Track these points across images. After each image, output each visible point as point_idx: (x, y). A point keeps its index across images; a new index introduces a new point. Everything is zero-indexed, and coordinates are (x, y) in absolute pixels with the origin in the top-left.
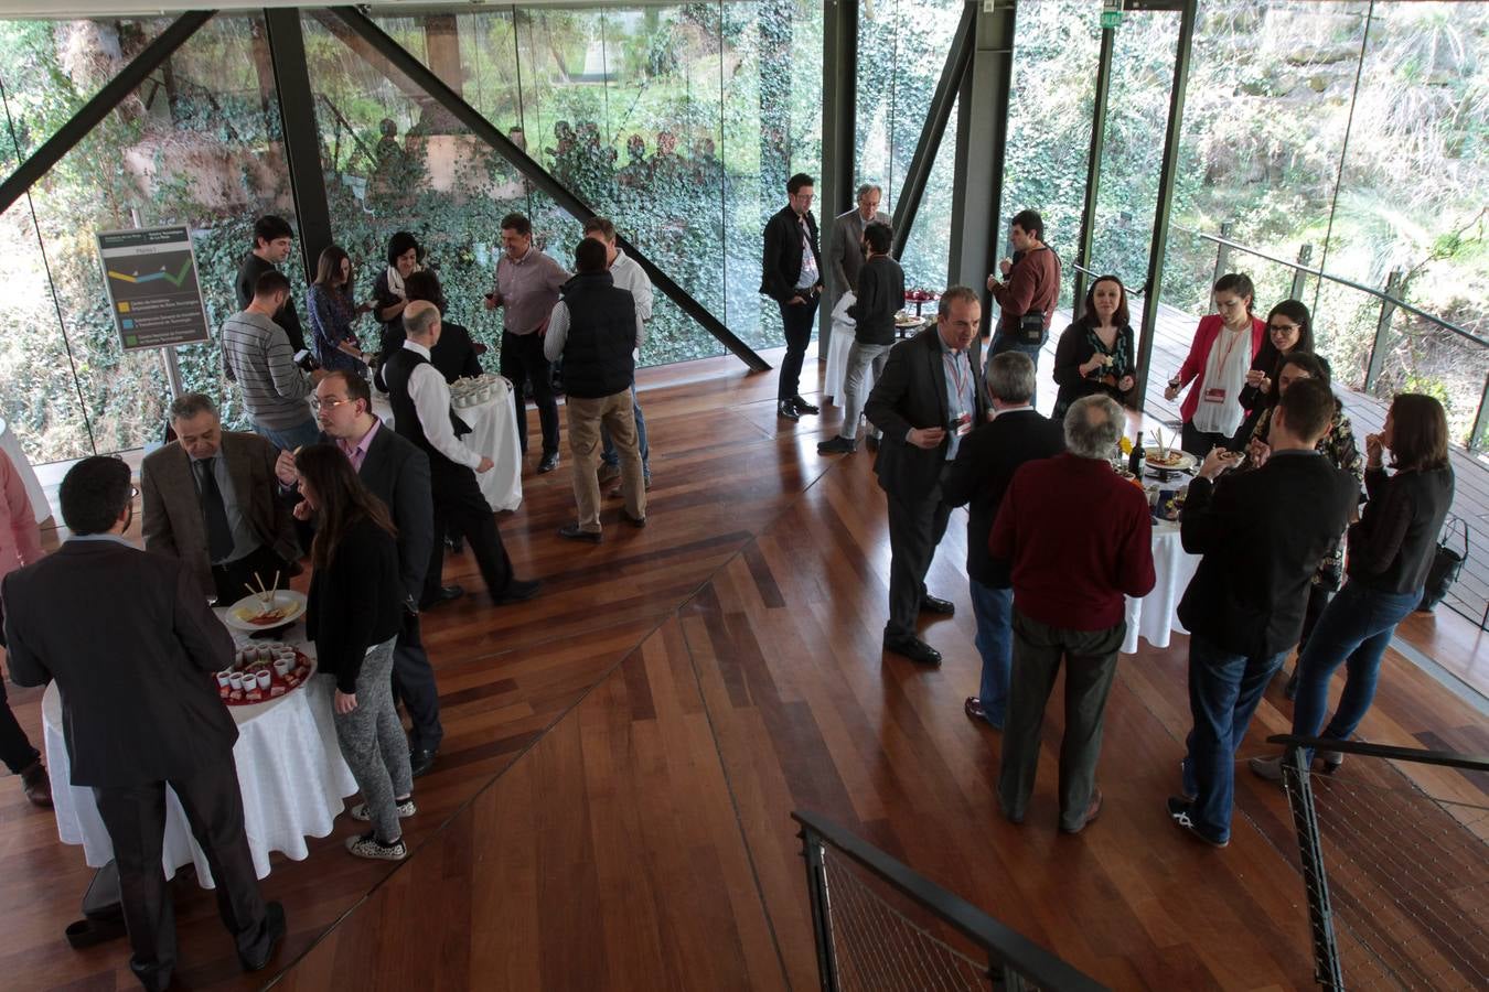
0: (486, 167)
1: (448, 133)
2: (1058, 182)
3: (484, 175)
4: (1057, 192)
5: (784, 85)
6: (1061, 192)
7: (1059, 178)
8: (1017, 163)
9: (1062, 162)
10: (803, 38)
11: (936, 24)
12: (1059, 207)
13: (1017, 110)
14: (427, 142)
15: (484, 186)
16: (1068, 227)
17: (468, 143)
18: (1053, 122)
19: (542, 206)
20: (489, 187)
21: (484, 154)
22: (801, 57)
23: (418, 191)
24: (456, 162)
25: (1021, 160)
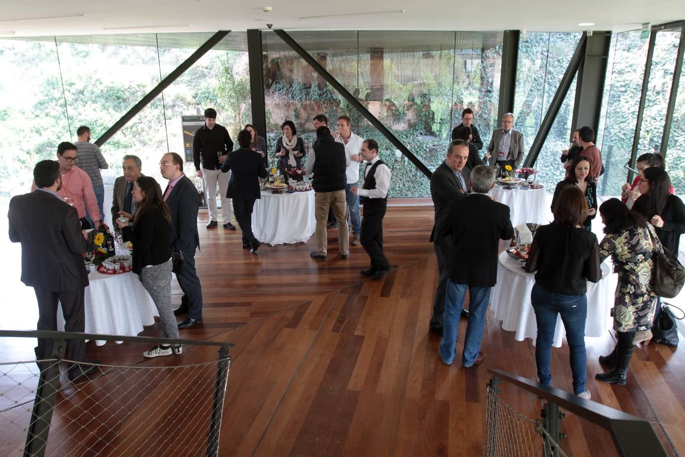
0: (392, 116)
1: (379, 101)
2: (676, 139)
3: (391, 119)
4: (675, 144)
5: (538, 86)
6: (678, 144)
7: (678, 136)
8: (655, 128)
9: (681, 129)
10: (553, 65)
11: (622, 59)
12: (675, 151)
13: (660, 102)
14: (369, 104)
15: (390, 124)
16: (679, 162)
17: (386, 105)
18: (679, 107)
19: (413, 134)
20: (392, 124)
21: (392, 110)
22: (550, 74)
23: (362, 124)
24: (380, 113)
25: (657, 127)
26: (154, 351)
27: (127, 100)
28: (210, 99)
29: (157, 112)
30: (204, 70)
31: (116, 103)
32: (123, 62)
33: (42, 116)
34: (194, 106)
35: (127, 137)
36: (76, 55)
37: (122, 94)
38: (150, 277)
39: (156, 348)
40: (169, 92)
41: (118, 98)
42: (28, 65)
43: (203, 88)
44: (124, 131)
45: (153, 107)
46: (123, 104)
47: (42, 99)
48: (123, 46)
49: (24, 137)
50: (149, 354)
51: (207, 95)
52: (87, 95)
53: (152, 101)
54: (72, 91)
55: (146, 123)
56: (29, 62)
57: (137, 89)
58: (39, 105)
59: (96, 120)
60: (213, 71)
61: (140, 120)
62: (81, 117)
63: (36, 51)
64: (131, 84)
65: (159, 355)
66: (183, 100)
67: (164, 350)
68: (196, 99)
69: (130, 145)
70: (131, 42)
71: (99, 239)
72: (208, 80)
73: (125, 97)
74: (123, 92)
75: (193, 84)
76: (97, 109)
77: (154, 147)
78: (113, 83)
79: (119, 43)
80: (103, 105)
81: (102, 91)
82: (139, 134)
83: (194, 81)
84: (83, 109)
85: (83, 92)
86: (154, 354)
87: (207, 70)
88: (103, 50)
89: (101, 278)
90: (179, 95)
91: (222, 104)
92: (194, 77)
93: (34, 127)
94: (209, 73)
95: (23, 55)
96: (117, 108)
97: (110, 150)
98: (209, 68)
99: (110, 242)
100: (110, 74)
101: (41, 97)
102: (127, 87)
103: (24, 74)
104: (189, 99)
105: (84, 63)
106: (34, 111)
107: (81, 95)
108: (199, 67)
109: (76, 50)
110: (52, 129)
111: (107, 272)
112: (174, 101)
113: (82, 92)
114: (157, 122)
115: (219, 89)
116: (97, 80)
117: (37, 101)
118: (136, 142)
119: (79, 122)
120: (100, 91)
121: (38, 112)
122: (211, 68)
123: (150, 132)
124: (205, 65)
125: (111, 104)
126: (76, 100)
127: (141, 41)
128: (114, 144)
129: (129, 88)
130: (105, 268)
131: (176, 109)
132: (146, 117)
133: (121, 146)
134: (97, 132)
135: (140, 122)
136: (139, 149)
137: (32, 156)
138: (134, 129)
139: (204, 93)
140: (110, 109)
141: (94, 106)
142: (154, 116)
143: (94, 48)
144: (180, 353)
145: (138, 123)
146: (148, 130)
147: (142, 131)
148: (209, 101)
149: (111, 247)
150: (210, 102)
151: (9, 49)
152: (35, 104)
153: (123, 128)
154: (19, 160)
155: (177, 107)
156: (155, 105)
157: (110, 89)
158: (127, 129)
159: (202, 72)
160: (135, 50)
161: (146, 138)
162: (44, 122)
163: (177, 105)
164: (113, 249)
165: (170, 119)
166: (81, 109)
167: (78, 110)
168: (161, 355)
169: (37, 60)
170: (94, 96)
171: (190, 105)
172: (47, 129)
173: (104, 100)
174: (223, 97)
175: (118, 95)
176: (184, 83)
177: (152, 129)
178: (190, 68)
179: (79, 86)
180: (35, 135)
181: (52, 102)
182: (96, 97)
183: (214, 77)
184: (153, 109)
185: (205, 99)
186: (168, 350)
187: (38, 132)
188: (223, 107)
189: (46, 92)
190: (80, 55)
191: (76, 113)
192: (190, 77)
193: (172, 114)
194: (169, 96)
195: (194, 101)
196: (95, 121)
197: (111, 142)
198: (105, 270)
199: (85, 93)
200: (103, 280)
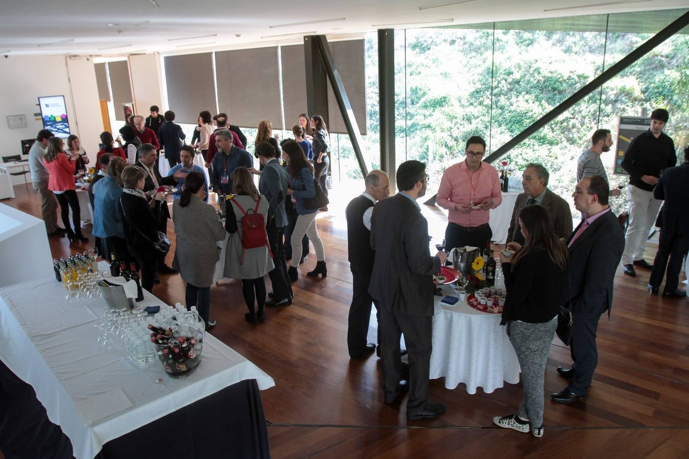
26: (507, 421)
27: (563, 93)
28: (664, 95)
29: (593, 107)
30: (663, 59)
31: (550, 95)
32: (568, 50)
33: (476, 104)
34: (641, 103)
35: (555, 133)
36: (520, 44)
37: (559, 85)
38: (519, 334)
39: (510, 417)
40: (614, 84)
41: (554, 89)
42: (474, 54)
43: (657, 82)
44: (553, 126)
45: (591, 101)
46: (558, 96)
47: (479, 87)
48: (571, 33)
49: (455, 124)
50: (500, 422)
51: (661, 89)
52: (523, 85)
53: (591, 94)
54: (508, 81)
55: (579, 119)
56: (475, 51)
57: (577, 79)
58: (475, 93)
59: (526, 111)
60: (674, 61)
61: (573, 115)
62: (512, 108)
63: (483, 40)
64: (571, 74)
65: (512, 428)
66: (628, 94)
67: (520, 423)
68: (646, 94)
69: (556, 141)
70: (580, 27)
71: (478, 263)
72: (667, 72)
73: (562, 88)
74: (561, 83)
75: (645, 77)
76: (530, 101)
77: (583, 146)
78: (552, 73)
79: (567, 29)
80: (537, 97)
81: (539, 81)
82: (569, 130)
83: (648, 73)
84: (516, 99)
85: (520, 81)
86: (506, 424)
87: (667, 59)
88: (549, 37)
89: (467, 312)
90: (624, 88)
91: (679, 102)
92: (648, 67)
93: (466, 115)
94: (669, 63)
95: (471, 44)
96: (550, 101)
97: (534, 145)
98: (670, 57)
99: (490, 268)
100: (550, 64)
101: (479, 86)
102: (565, 78)
103: (468, 62)
104: (637, 93)
105: (527, 51)
106: (469, 99)
107: (516, 85)
108: (657, 56)
109: (521, 38)
110: (482, 118)
111: (476, 306)
112: (617, 95)
113: (518, 82)
114: (592, 118)
115: (679, 83)
116: (535, 70)
117: (474, 90)
118: (563, 139)
119: (509, 112)
120: (536, 81)
121: (472, 101)
122: (673, 58)
123: (582, 130)
124: (665, 53)
125: (546, 95)
126: (510, 90)
127: (593, 25)
128: (540, 139)
129: (568, 79)
130: (477, 300)
131: (619, 105)
132: (580, 112)
133: (546, 142)
134: (525, 124)
135: (572, 116)
136: (566, 147)
137: (459, 143)
138: (565, 124)
139: (657, 88)
140: (543, 102)
141: (527, 97)
142: (590, 111)
143: (540, 35)
144: (540, 436)
145: (571, 118)
146: (580, 126)
147: (573, 128)
148: (662, 97)
149: (491, 274)
150: (664, 99)
151: (461, 38)
152: (472, 92)
153: (552, 122)
154: (446, 146)
155: (619, 102)
156: (594, 99)
157: (547, 79)
158: (556, 123)
159: (660, 62)
160: (583, 37)
161: (576, 136)
162: (476, 110)
163: (619, 100)
164: (492, 278)
165: (608, 116)
166: (514, 99)
167: (511, 101)
168: (514, 428)
169: (482, 49)
170: (529, 86)
171: (636, 101)
172: (478, 118)
173: (538, 90)
174: (683, 93)
175: (554, 86)
176: (634, 75)
177: (585, 127)
178: (645, 56)
179: (517, 75)
180: (466, 123)
181: (488, 91)
182: (531, 88)
183: (675, 68)
184: (590, 103)
185: (658, 94)
186: (525, 426)
187: (468, 120)
188: (679, 106)
189: (484, 80)
190: (525, 43)
191: (508, 103)
192: (642, 68)
193: (611, 111)
194: (612, 90)
195: (642, 96)
196: (525, 113)
197: (537, 137)
198: (475, 303)
199: (521, 83)
200: (468, 315)
